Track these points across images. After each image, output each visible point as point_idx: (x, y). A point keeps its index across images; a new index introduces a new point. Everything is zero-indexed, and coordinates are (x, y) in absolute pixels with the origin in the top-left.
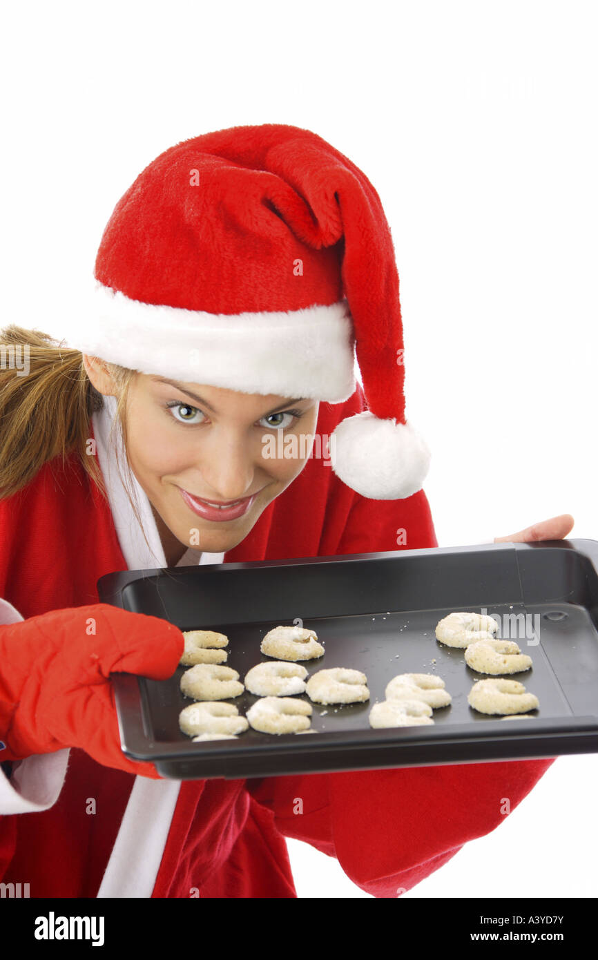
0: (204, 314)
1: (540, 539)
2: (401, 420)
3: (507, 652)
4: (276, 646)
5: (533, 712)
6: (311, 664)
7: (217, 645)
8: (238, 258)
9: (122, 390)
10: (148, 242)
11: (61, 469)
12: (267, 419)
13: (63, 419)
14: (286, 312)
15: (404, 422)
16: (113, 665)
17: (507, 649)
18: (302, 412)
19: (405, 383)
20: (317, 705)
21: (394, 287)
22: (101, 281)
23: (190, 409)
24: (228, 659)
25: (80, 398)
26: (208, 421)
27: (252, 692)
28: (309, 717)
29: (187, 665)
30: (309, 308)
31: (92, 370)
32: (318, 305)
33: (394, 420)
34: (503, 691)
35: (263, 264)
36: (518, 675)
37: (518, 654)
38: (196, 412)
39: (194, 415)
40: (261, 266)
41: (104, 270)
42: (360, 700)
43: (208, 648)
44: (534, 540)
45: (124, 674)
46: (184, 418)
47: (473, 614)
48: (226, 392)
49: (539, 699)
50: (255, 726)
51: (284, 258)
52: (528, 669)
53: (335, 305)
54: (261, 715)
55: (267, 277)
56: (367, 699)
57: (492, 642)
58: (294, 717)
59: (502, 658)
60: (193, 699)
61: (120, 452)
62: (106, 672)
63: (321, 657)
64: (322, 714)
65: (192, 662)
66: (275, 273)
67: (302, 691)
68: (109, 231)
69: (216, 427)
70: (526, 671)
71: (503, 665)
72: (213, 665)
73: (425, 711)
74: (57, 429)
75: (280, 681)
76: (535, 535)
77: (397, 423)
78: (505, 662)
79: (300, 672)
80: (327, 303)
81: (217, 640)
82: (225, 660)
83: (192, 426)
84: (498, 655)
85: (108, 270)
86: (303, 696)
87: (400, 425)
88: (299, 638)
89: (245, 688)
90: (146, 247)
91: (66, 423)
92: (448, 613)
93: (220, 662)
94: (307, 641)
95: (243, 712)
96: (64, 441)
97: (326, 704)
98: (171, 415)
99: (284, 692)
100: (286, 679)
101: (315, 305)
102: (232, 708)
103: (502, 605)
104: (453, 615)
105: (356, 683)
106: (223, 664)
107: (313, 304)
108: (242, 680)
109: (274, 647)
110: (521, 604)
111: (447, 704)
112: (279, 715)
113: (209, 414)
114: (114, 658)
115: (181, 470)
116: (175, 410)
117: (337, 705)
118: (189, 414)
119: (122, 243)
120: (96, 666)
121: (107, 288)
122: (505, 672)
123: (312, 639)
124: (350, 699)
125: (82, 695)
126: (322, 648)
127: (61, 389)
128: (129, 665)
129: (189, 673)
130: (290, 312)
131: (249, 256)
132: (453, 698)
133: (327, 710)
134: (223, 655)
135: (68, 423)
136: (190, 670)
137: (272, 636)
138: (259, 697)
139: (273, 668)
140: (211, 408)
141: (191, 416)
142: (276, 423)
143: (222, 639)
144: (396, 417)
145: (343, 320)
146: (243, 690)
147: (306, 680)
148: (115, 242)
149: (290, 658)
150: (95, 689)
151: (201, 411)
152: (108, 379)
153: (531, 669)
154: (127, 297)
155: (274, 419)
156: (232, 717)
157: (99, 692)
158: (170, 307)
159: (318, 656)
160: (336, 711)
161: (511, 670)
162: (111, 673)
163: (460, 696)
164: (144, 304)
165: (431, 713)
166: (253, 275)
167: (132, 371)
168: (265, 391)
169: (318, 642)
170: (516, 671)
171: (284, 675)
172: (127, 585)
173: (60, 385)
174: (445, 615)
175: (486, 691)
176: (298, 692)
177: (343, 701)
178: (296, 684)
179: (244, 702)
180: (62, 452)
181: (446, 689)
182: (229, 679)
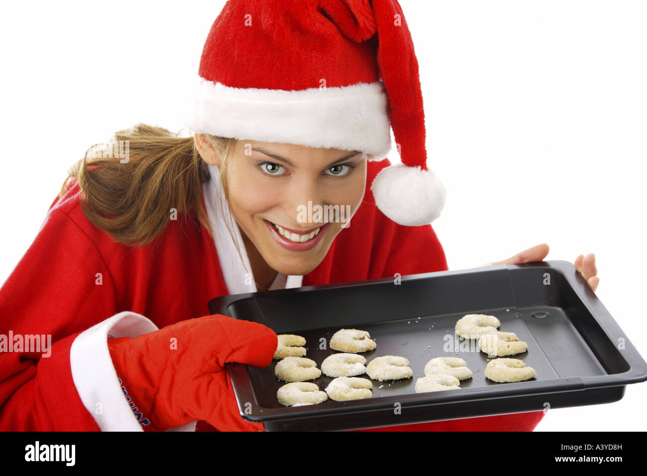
0: (281, 91)
1: (526, 261)
2: (424, 167)
3: (509, 340)
4: (341, 343)
5: (533, 379)
6: (368, 354)
7: (298, 344)
8: (303, 50)
9: (223, 159)
10: (237, 46)
11: (184, 221)
12: (330, 169)
13: (183, 185)
14: (340, 87)
15: (426, 169)
16: (227, 358)
17: (508, 338)
18: (356, 164)
19: (426, 140)
20: (375, 382)
21: (415, 70)
22: (204, 77)
23: (274, 166)
24: (307, 353)
25: (194, 170)
26: (288, 173)
27: (327, 375)
28: (371, 390)
29: (277, 359)
30: (356, 84)
31: (201, 147)
32: (362, 82)
33: (419, 167)
34: (510, 366)
35: (321, 54)
36: (519, 356)
37: (516, 341)
38: (278, 167)
39: (278, 170)
40: (320, 55)
41: (207, 70)
42: (406, 377)
43: (291, 346)
44: (521, 262)
45: (235, 364)
46: (269, 172)
47: (482, 315)
48: (300, 148)
49: (536, 371)
50: (332, 397)
51: (336, 49)
52: (525, 351)
53: (374, 83)
54: (336, 389)
55: (324, 63)
56: (411, 376)
57: (498, 334)
58: (361, 390)
59: (507, 344)
60: (285, 381)
61: (224, 203)
62: (222, 362)
63: (374, 350)
64: (380, 388)
65: (282, 357)
66: (330, 60)
67: (364, 373)
68: (208, 42)
69: (294, 177)
70: (524, 352)
71: (507, 349)
72: (297, 357)
73: (455, 382)
74: (179, 192)
75: (347, 366)
76: (521, 258)
77: (422, 169)
78: (508, 347)
79: (360, 360)
80: (368, 81)
81: (298, 341)
82: (305, 354)
83: (277, 176)
84: (503, 342)
85: (210, 69)
86: (365, 376)
87: (424, 171)
88: (356, 337)
89: (322, 372)
90: (235, 49)
91: (185, 187)
92: (464, 315)
93: (302, 355)
94: (363, 339)
95: (322, 388)
96: (184, 201)
97: (382, 381)
98: (261, 170)
99: (351, 374)
100: (351, 364)
101: (360, 82)
102: (314, 386)
103: (501, 309)
104: (467, 316)
105: (402, 366)
106: (304, 357)
107: (358, 83)
108: (319, 367)
109: (340, 344)
110: (515, 308)
111: (470, 377)
112: (349, 389)
113: (288, 168)
114: (227, 352)
115: (269, 208)
116: (264, 167)
117: (390, 381)
118: (273, 169)
119: (217, 49)
120: (214, 359)
121: (209, 81)
122: (509, 354)
123: (366, 337)
124: (399, 376)
125: (204, 380)
126: (375, 343)
127: (180, 164)
128: (238, 357)
129: (280, 363)
130: (342, 87)
131: (310, 49)
132: (474, 373)
133: (383, 385)
134: (304, 351)
135: (187, 187)
136: (281, 362)
137: (337, 336)
138: (333, 378)
139: (341, 357)
140: (290, 163)
141: (275, 171)
142: (337, 172)
143: (302, 340)
144: (421, 165)
145: (380, 95)
146: (321, 374)
147: (365, 365)
148: (213, 49)
149: (352, 351)
150: (214, 375)
151: (282, 166)
152: (213, 152)
153: (527, 351)
154: (224, 85)
155: (336, 170)
156: (315, 391)
157: (217, 377)
158: (256, 89)
159: (372, 349)
160: (390, 385)
161: (513, 353)
162: (225, 364)
163: (478, 371)
164: (236, 89)
165: (459, 384)
166: (314, 61)
167: (231, 138)
168: (328, 145)
169: (370, 339)
170: (516, 353)
171: (349, 362)
172: (231, 304)
173: (179, 162)
174: (461, 317)
175: (497, 366)
176: (360, 374)
177: (394, 378)
178: (359, 368)
179: (323, 381)
180: (183, 208)
181: (468, 366)
182: (309, 366)
